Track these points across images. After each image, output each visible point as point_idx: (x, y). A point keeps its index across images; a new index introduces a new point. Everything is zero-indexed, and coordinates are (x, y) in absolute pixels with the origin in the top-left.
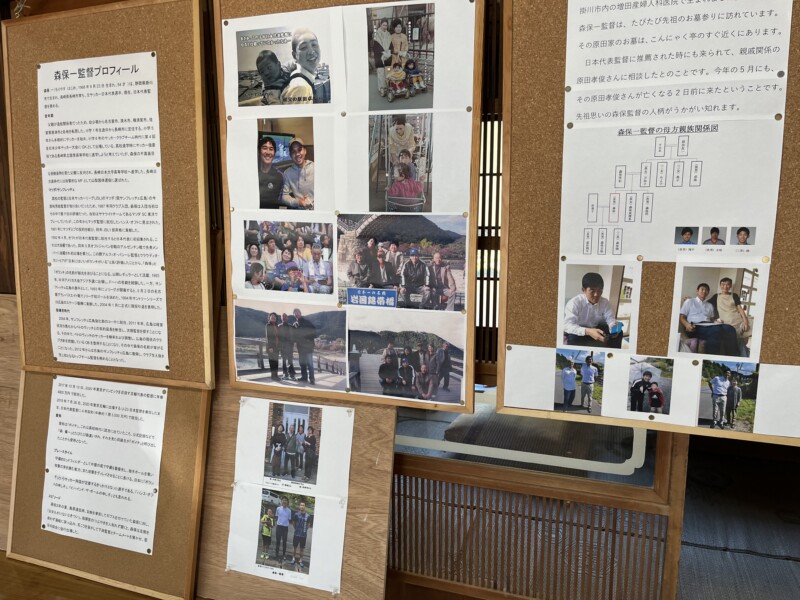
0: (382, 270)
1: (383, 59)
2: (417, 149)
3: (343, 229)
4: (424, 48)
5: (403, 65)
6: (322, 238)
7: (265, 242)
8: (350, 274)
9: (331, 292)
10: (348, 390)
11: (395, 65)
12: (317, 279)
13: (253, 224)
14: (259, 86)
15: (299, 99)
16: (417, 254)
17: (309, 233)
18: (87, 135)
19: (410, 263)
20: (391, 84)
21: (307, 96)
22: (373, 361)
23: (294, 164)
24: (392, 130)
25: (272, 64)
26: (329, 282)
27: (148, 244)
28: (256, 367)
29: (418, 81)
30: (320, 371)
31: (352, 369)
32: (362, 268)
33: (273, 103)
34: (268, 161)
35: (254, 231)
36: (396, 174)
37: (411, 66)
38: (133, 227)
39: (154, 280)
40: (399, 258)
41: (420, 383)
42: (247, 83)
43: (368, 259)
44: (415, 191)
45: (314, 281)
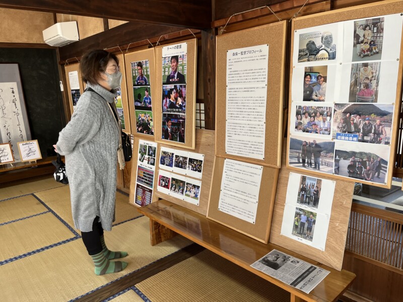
0: (352, 126)
1: (360, 41)
2: (373, 77)
3: (336, 109)
4: (379, 35)
5: (369, 43)
6: (327, 113)
7: (304, 114)
8: (338, 127)
9: (329, 134)
10: (333, 174)
11: (365, 43)
12: (324, 129)
13: (300, 107)
14: (306, 54)
15: (322, 59)
16: (369, 120)
17: (322, 111)
18: (243, 75)
19: (366, 124)
20: (363, 51)
21: (326, 57)
22: (345, 163)
23: (318, 84)
24: (362, 69)
25: (313, 46)
26: (329, 130)
27: (260, 114)
28: (297, 161)
29: (375, 49)
30: (322, 165)
31: (336, 165)
32: (344, 125)
33: (312, 61)
34: (307, 83)
35: (300, 110)
36: (362, 87)
37: (372, 43)
38: (255, 108)
39: (261, 127)
40: (360, 121)
41: (366, 174)
42: (302, 53)
43: (346, 121)
44: (371, 94)
45: (322, 130)
